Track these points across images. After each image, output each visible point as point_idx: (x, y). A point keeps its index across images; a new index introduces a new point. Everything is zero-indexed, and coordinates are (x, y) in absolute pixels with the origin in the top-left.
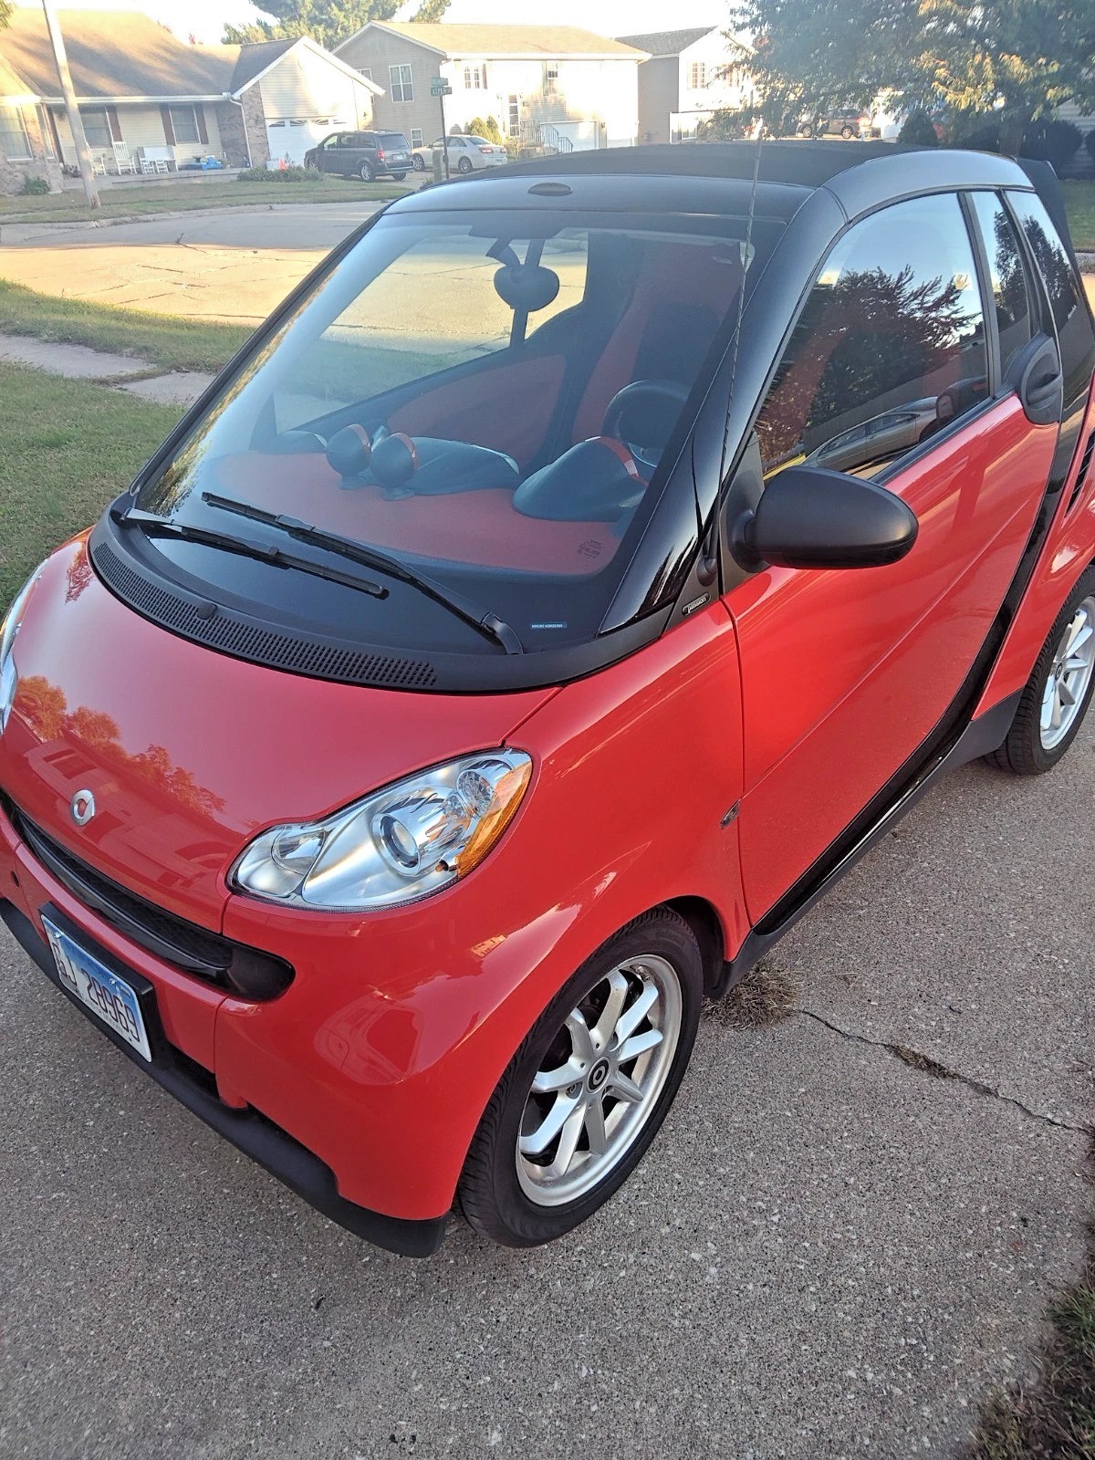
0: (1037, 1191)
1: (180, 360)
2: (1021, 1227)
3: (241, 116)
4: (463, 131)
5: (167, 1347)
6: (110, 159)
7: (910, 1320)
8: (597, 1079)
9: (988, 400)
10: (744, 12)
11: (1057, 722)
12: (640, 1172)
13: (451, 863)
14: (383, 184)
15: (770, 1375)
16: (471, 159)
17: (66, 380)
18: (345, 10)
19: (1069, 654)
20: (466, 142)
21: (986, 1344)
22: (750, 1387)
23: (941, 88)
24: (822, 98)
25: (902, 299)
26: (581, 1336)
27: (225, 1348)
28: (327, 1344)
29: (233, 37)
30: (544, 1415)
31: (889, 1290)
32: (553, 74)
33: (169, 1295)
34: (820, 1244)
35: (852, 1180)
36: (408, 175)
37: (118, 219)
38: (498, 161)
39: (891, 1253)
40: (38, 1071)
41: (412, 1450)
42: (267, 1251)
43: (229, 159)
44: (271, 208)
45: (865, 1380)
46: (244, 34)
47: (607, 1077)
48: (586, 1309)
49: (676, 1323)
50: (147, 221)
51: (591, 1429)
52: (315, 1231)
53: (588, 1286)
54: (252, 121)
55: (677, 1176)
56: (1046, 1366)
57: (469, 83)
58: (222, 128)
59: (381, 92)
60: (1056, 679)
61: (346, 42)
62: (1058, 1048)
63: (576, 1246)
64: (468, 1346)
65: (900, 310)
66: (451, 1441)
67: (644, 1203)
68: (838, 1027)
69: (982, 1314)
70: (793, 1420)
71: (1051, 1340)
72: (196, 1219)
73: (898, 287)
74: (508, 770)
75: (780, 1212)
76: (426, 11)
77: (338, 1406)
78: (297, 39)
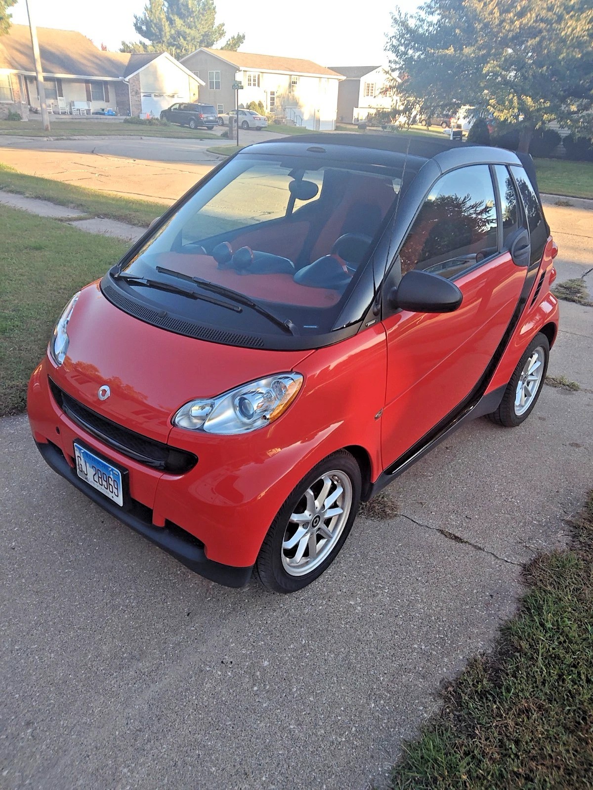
0: (498, 586)
1: (100, 212)
2: (490, 598)
3: (128, 89)
4: (245, 107)
5: (122, 628)
6: (56, 106)
7: (441, 629)
8: (315, 523)
9: (498, 253)
10: (396, 62)
11: (523, 403)
12: (329, 572)
13: (268, 417)
14: (201, 131)
15: (382, 645)
16: (248, 122)
17: (41, 217)
18: (188, 41)
19: (530, 373)
20: (247, 113)
21: (472, 638)
22: (373, 649)
23: (492, 109)
24: (432, 108)
25: (464, 209)
26: (302, 629)
27: (148, 629)
28: (192, 629)
29: (125, 49)
30: (286, 656)
31: (433, 618)
32: (294, 83)
33: (122, 609)
34: (405, 601)
35: (420, 578)
36: (215, 128)
37: (59, 137)
38: (263, 124)
39: (435, 605)
40: (54, 523)
41: (231, 666)
42: (165, 594)
43: (120, 111)
44: (141, 139)
45: (421, 649)
46: (132, 47)
47: (320, 523)
48: (305, 620)
49: (343, 626)
50: (75, 140)
51: (306, 662)
52: (186, 588)
53: (306, 611)
54: (134, 93)
55: (345, 573)
56: (496, 646)
57: (251, 83)
58: (117, 95)
59: (204, 84)
60: (523, 383)
61: (187, 57)
62: (512, 534)
63: (301, 597)
64: (254, 631)
65: (463, 214)
66: (247, 664)
67: (330, 583)
68: (417, 522)
69: (471, 628)
70: (390, 661)
71: (498, 637)
72: (132, 581)
73: (463, 203)
74: (292, 381)
75: (388, 588)
76: (229, 45)
77: (199, 650)
78: (161, 53)
